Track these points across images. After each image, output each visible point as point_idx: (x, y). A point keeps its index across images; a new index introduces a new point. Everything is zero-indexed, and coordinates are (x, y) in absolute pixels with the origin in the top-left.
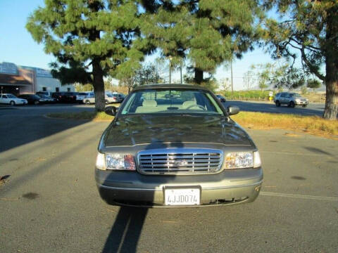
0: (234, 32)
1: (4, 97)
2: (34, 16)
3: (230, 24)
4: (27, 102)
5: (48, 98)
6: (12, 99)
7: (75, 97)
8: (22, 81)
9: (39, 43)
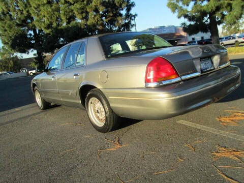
8: (179, 36)
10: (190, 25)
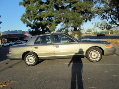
0: (86, 12)
2: (23, 16)
10: (32, 31)
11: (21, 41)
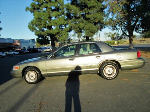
0: (98, 23)
1: (10, 52)
2: (30, 23)
3: (97, 21)
4: (19, 53)
5: (26, 51)
6: (13, 53)
7: (37, 50)
8: (16, 45)
9: (32, 32)
11: (13, 52)
